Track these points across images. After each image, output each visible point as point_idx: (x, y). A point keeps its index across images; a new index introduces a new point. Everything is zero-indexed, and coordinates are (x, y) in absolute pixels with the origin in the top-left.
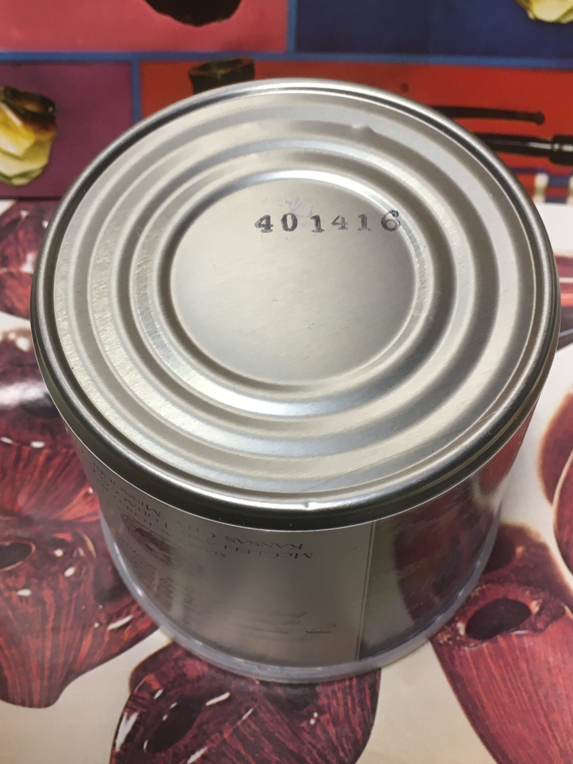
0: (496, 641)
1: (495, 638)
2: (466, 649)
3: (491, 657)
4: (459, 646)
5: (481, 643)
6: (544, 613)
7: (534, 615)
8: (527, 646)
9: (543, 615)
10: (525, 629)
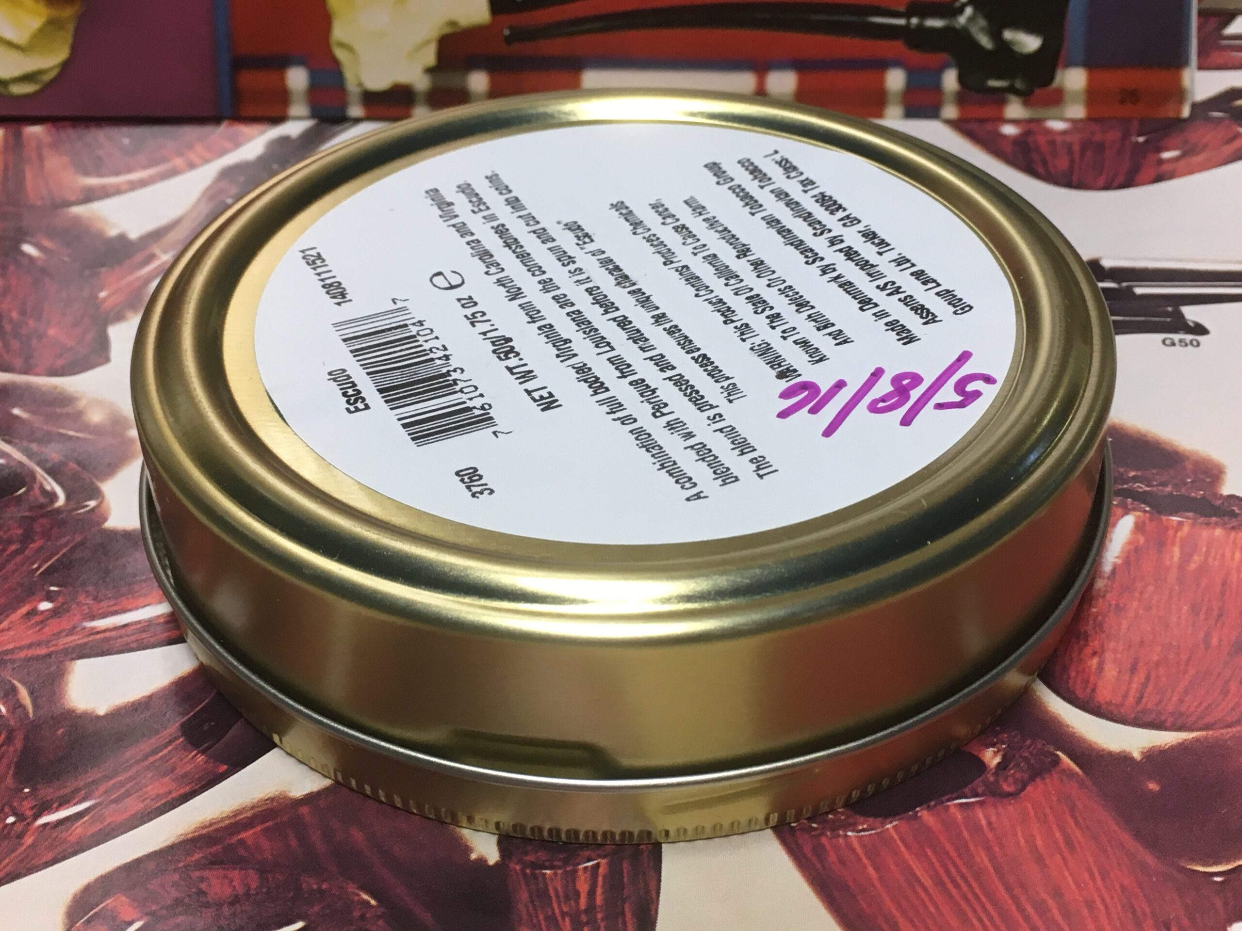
0: (915, 817)
1: (911, 813)
2: (850, 833)
3: (906, 845)
4: (834, 830)
5: (883, 824)
6: (1014, 766)
7: (994, 771)
8: (984, 822)
9: (1011, 769)
10: (976, 796)
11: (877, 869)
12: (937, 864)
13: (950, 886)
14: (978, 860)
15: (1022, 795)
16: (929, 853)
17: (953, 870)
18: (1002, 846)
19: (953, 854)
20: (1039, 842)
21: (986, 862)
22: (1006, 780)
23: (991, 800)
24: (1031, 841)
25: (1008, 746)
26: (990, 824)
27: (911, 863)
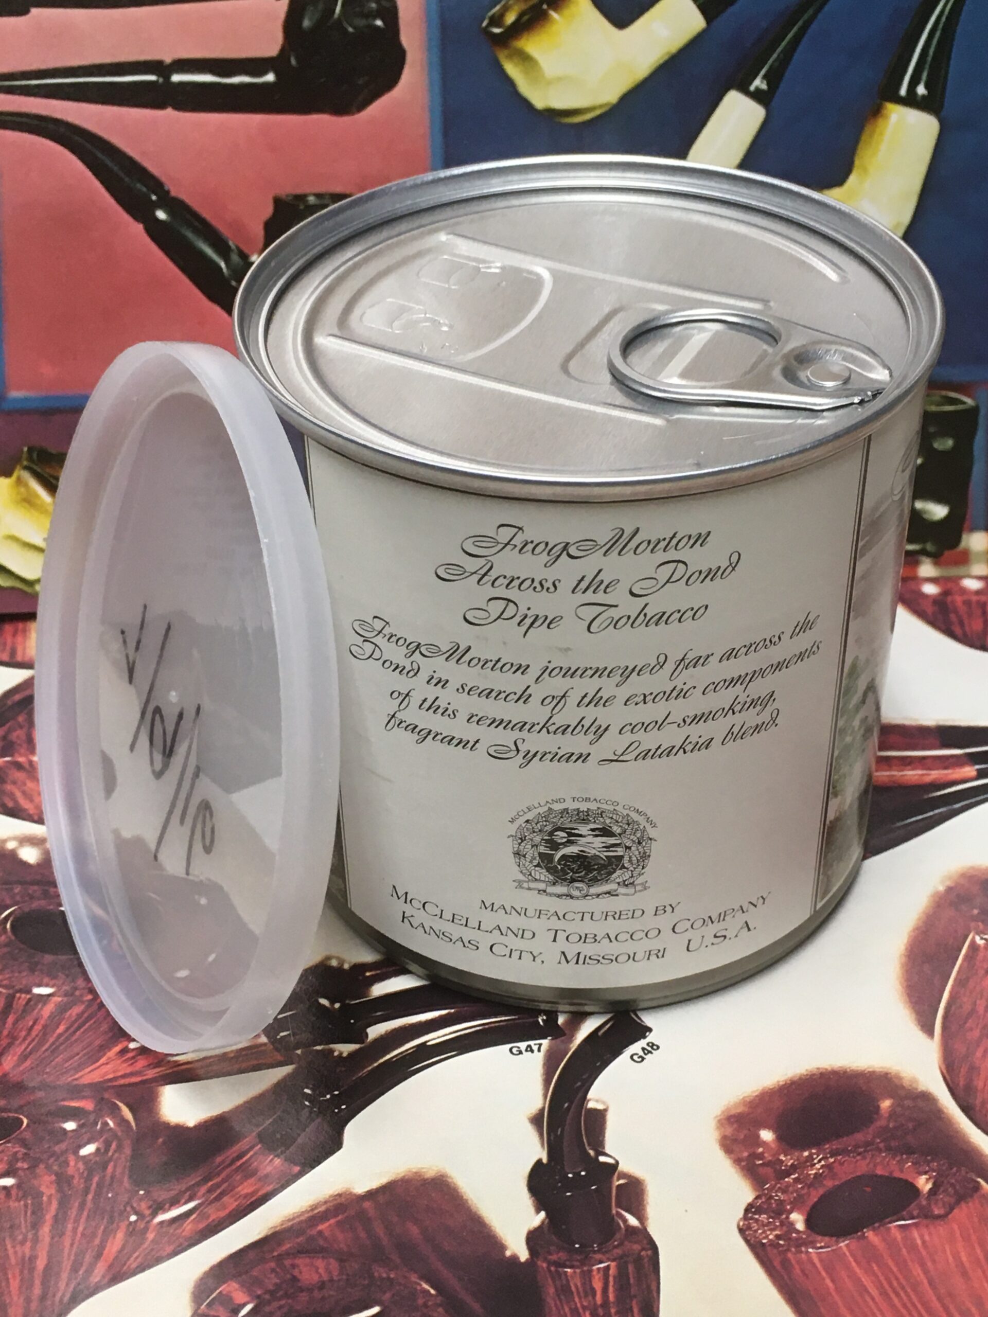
0: (863, 1237)
1: (859, 1234)
2: (810, 1250)
3: (855, 1261)
4: (798, 1246)
5: (837, 1242)
6: (943, 1191)
7: (926, 1196)
8: (919, 1242)
9: (940, 1194)
10: (913, 1218)
11: (833, 1281)
12: (882, 1278)
13: (893, 1296)
14: (915, 1273)
15: (950, 1216)
16: (875, 1268)
17: (895, 1284)
18: (934, 1261)
19: (895, 1269)
20: (964, 1259)
21: (922, 1276)
22: (936, 1204)
23: (925, 1221)
24: (956, 1256)
25: (938, 1174)
26: (924, 1242)
27: (861, 1276)
